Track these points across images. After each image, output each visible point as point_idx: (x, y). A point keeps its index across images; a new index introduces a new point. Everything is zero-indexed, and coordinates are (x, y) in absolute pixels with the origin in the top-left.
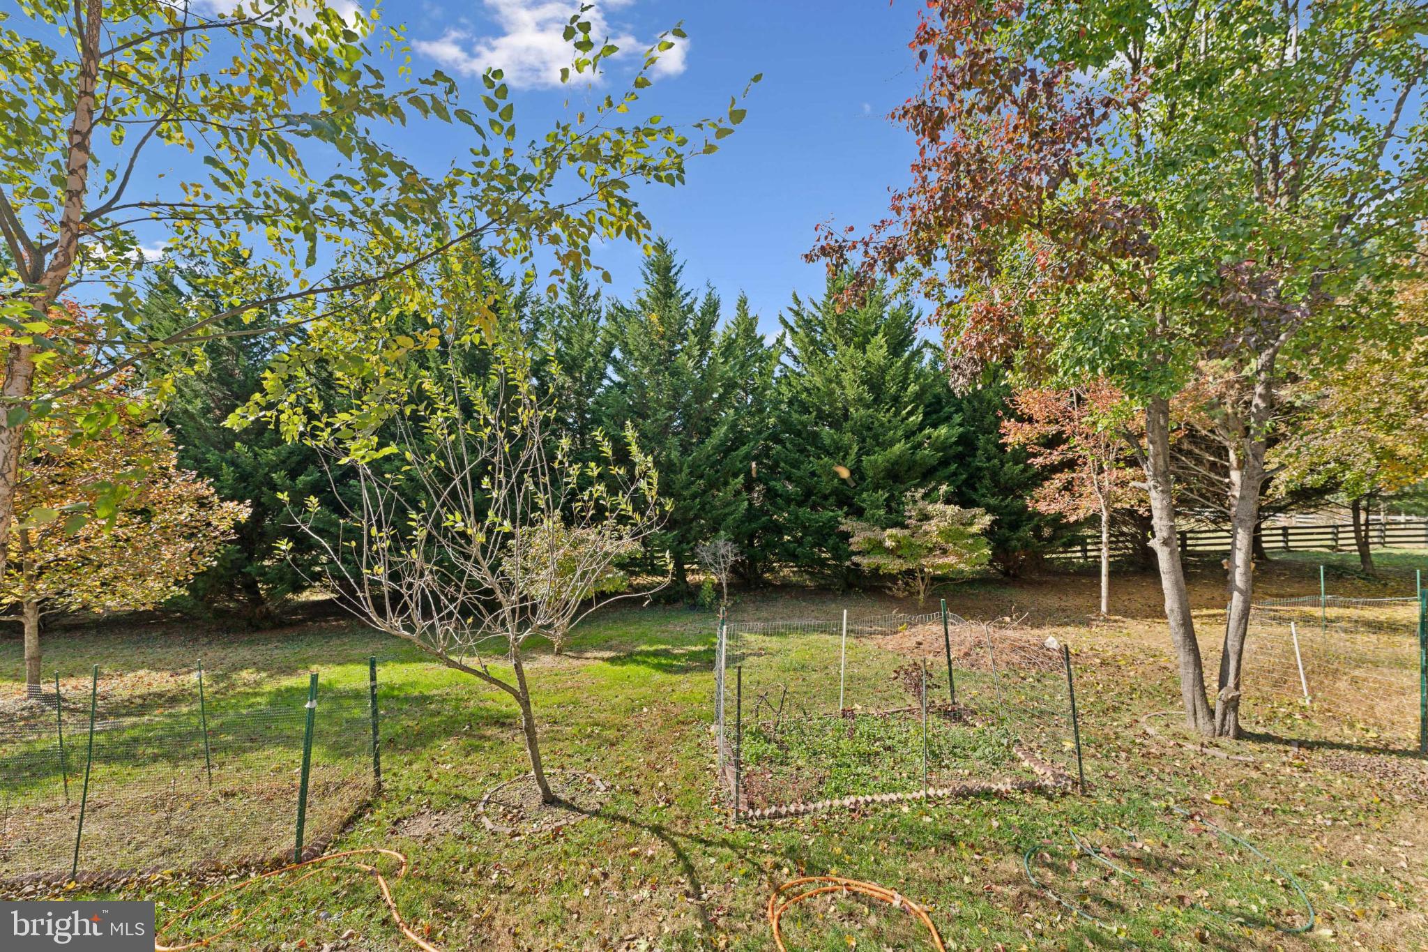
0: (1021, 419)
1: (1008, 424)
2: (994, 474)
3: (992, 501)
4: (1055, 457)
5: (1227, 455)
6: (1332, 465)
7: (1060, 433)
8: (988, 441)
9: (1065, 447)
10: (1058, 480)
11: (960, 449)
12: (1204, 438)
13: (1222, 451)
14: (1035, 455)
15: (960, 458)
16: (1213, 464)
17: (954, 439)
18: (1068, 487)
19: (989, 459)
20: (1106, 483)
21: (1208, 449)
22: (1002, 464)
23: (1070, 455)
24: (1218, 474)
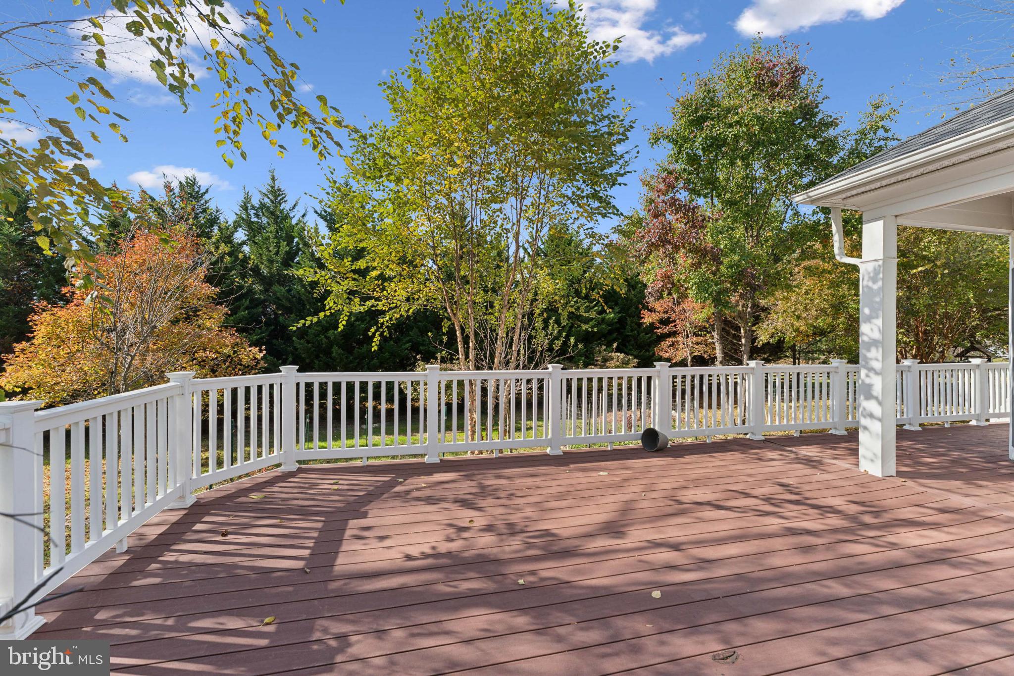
0: (650, 311)
1: (645, 312)
2: (636, 338)
3: (635, 353)
4: (667, 330)
5: (740, 330)
6: (779, 334)
7: (669, 318)
8: (632, 322)
9: (672, 325)
10: (669, 341)
11: (618, 325)
12: (730, 322)
13: (738, 329)
14: (658, 328)
15: (618, 330)
16: (734, 335)
17: (616, 320)
18: (673, 345)
19: (632, 331)
20: (690, 343)
21: (732, 327)
22: (639, 334)
23: (674, 329)
24: (736, 340)
